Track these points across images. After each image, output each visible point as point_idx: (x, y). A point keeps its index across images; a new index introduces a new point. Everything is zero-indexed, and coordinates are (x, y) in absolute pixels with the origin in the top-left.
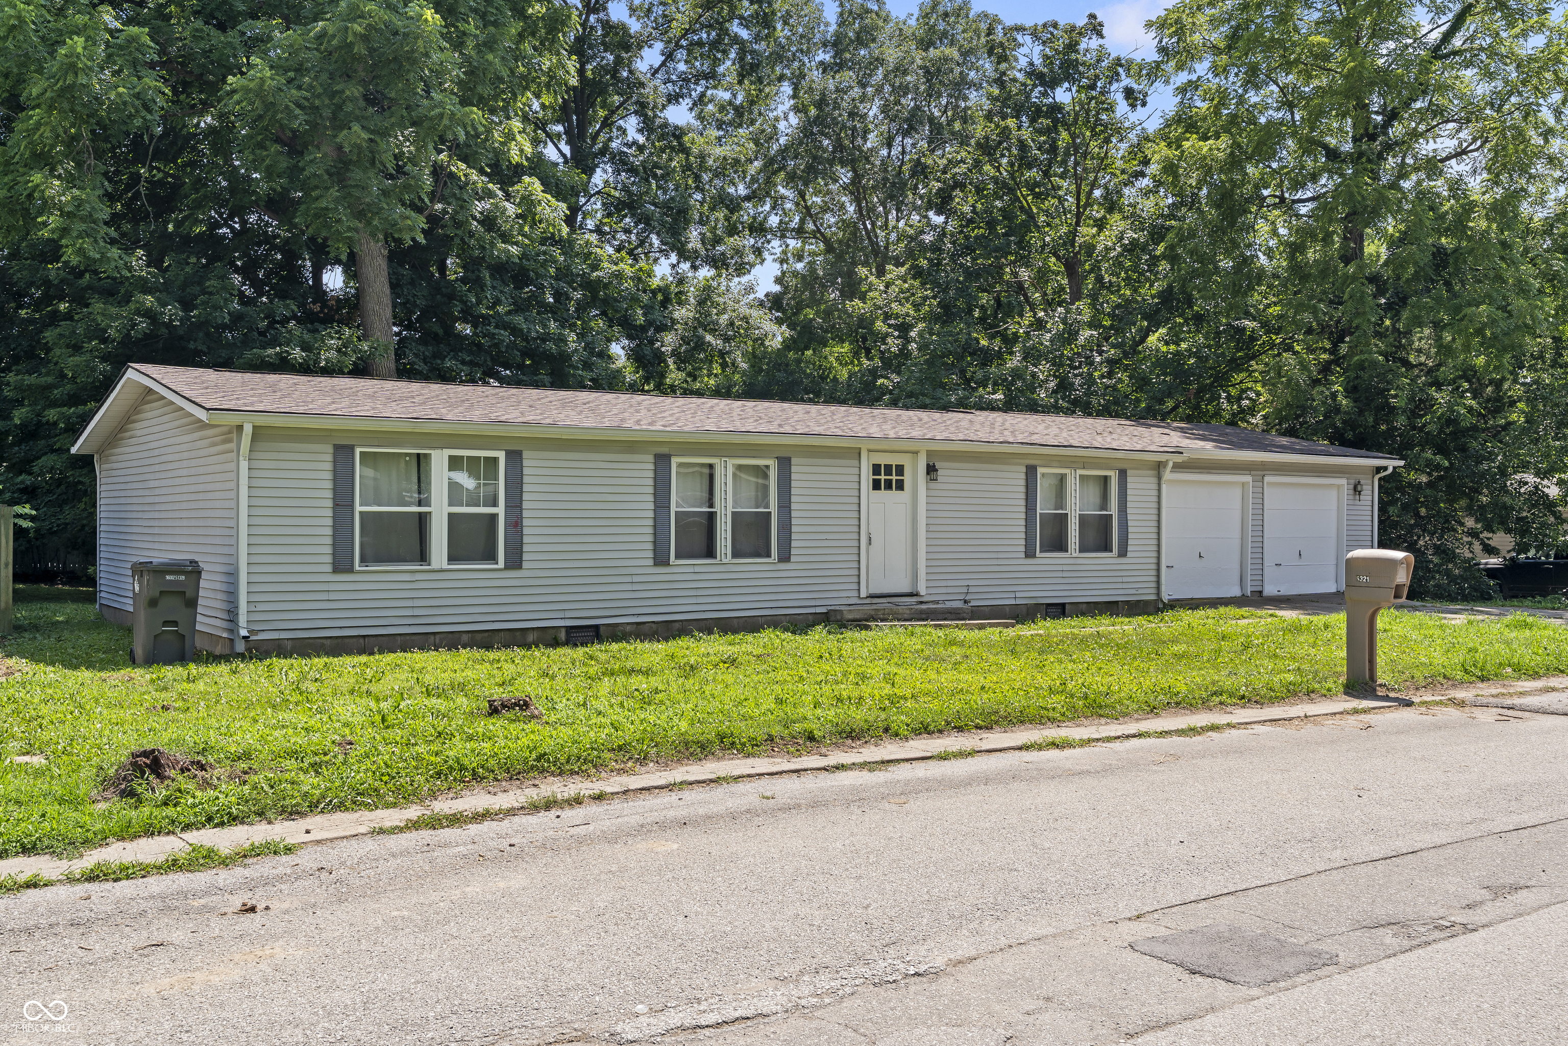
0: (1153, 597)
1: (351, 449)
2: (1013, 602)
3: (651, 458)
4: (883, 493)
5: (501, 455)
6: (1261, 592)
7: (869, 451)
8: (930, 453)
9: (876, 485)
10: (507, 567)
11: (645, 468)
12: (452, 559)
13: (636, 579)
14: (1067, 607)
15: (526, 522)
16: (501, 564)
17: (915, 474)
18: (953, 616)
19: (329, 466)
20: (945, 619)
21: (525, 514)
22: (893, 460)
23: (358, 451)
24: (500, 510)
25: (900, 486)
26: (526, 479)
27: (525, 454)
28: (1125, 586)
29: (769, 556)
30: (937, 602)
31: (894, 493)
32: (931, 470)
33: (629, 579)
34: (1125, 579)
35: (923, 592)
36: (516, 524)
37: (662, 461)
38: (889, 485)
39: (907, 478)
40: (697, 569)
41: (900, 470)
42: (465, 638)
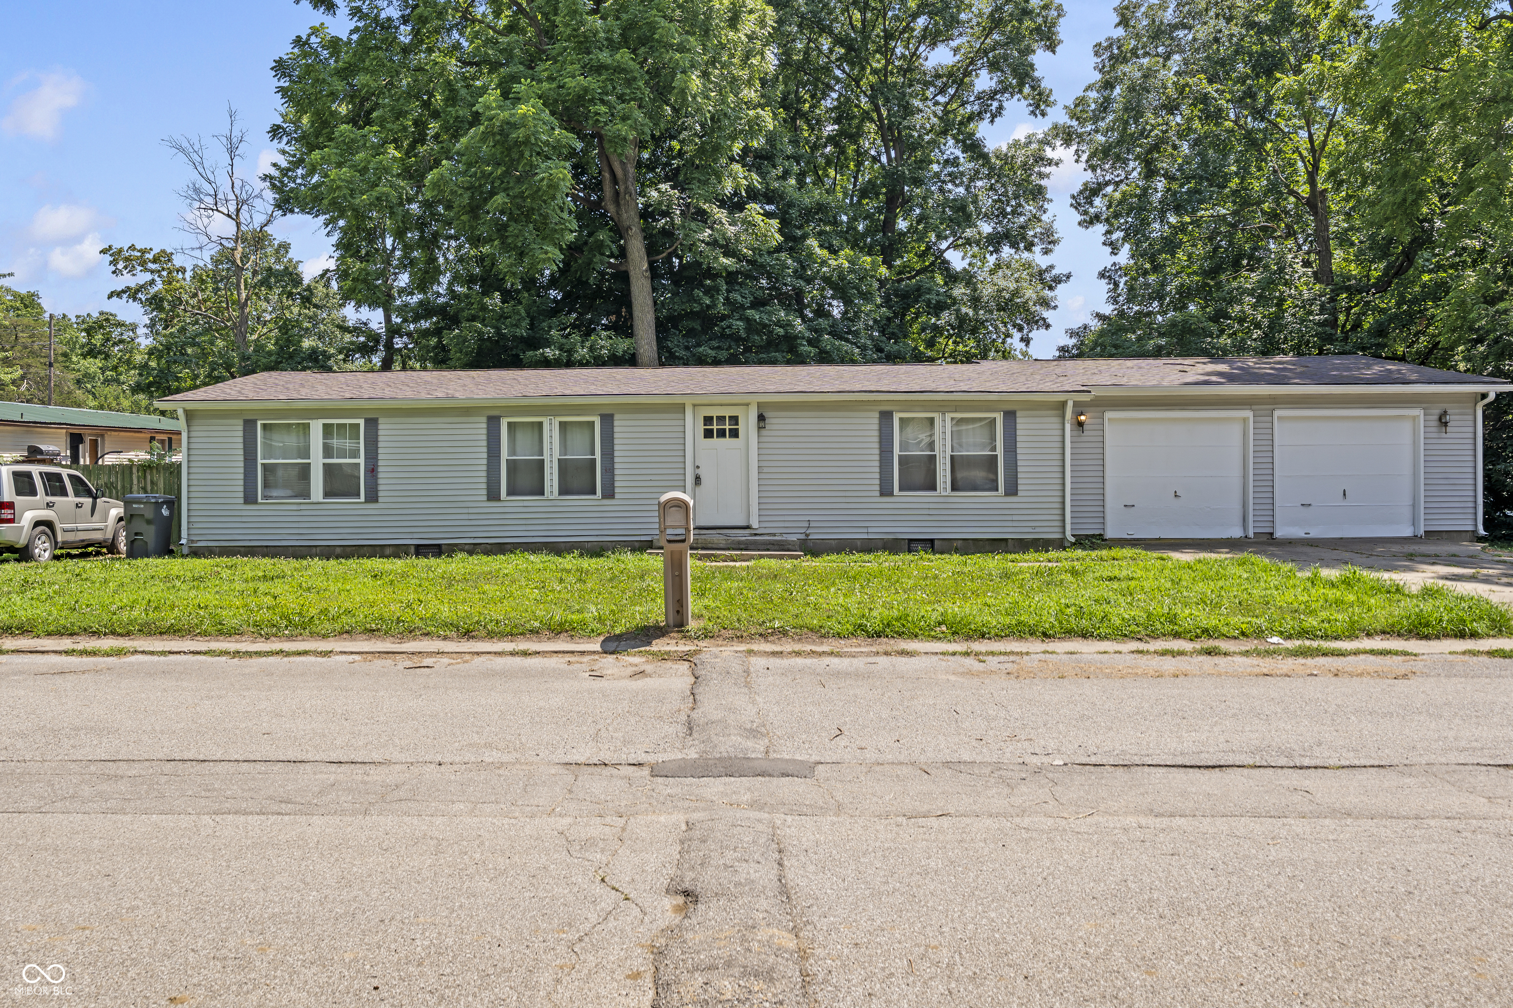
0: (1058, 536)
1: (254, 422)
2: (865, 536)
3: (484, 419)
4: (715, 441)
5: (361, 422)
6: (1272, 534)
7: (694, 406)
8: (760, 405)
9: (708, 434)
10: (366, 501)
11: (480, 427)
12: (327, 494)
13: (471, 511)
14: (936, 542)
15: (380, 469)
16: (362, 499)
17: (748, 423)
18: (776, 547)
19: (241, 434)
20: (768, 550)
21: (380, 463)
22: (727, 412)
23: (259, 423)
24: (361, 461)
25: (735, 434)
26: (380, 438)
27: (381, 421)
28: (1015, 524)
29: (594, 493)
30: (774, 535)
31: (728, 441)
32: (761, 418)
33: (466, 511)
34: (1015, 518)
35: (755, 525)
36: (372, 470)
37: (493, 422)
38: (722, 434)
39: (741, 427)
40: (526, 504)
41: (735, 420)
42: (338, 550)
